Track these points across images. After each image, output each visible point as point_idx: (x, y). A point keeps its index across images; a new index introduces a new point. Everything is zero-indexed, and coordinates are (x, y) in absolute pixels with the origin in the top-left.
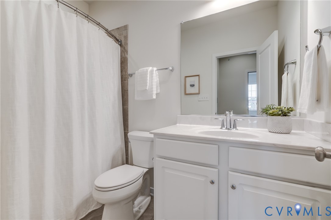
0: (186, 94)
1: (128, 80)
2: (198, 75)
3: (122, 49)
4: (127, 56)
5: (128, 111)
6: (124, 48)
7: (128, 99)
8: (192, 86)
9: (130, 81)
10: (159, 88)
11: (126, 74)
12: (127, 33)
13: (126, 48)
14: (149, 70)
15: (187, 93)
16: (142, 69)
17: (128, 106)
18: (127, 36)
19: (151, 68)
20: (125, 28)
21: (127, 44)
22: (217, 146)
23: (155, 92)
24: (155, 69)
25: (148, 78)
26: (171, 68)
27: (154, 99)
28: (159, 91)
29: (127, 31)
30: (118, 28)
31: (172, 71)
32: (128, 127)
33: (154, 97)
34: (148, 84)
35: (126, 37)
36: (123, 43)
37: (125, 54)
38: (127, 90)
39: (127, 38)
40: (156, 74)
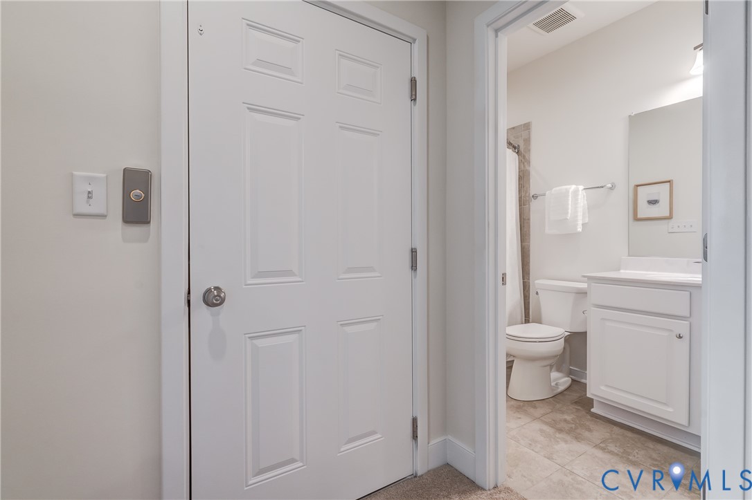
0: (636, 219)
1: (529, 205)
2: (669, 182)
3: (521, 158)
4: (528, 168)
5: (529, 251)
6: (524, 157)
7: (529, 231)
8: (653, 202)
9: (534, 205)
10: (587, 215)
11: (527, 195)
12: (529, 134)
13: (527, 157)
14: (571, 191)
15: (639, 216)
16: (558, 188)
17: (529, 242)
18: (529, 138)
19: (573, 187)
20: (527, 126)
21: (529, 150)
22: (688, 293)
23: (580, 222)
24: (581, 187)
25: (570, 203)
26: (609, 185)
27: (579, 233)
28: (587, 220)
29: (529, 132)
30: (513, 128)
31: (611, 188)
32: (529, 274)
33: (580, 229)
34: (570, 211)
35: (527, 141)
36: (522, 149)
37: (524, 166)
38: (529, 219)
39: (529, 141)
40: (582, 194)
